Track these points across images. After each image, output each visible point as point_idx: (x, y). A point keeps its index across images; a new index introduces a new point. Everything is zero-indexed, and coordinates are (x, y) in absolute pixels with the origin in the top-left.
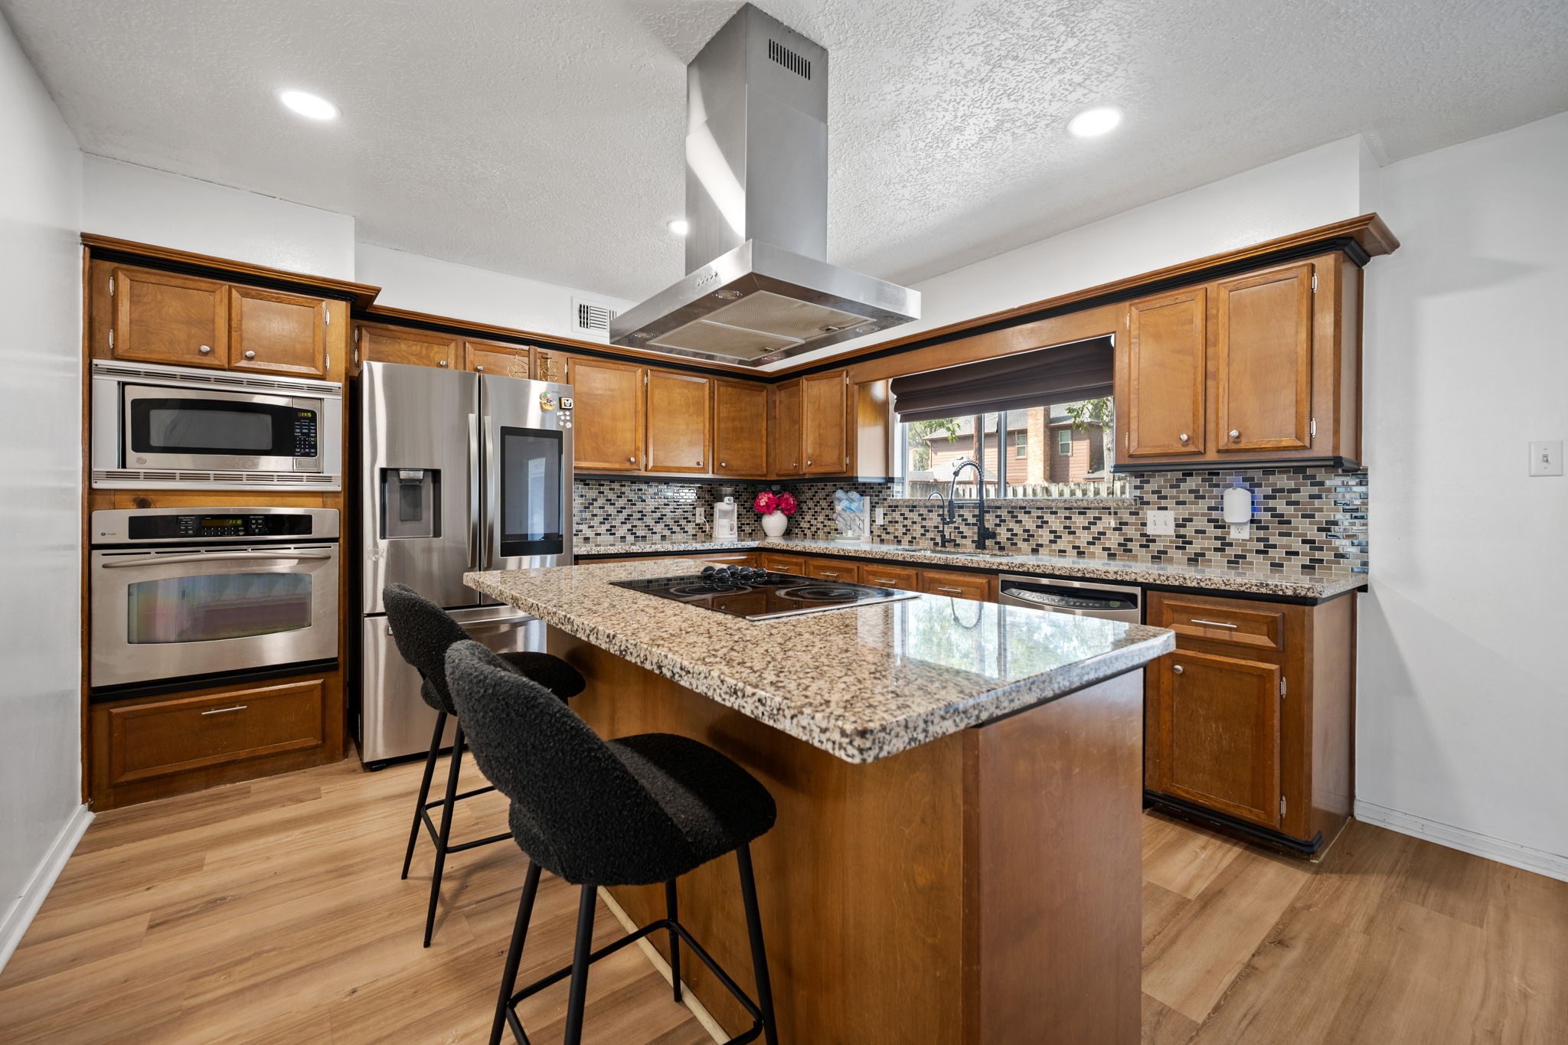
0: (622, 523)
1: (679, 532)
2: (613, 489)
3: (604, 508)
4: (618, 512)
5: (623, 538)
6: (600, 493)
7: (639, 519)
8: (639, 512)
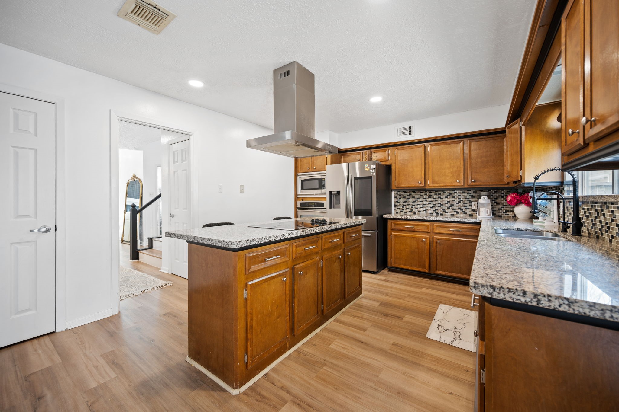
0: (430, 208)
1: (460, 213)
2: (427, 194)
3: (422, 202)
4: (428, 203)
5: (431, 214)
6: (420, 196)
7: (439, 206)
8: (439, 203)
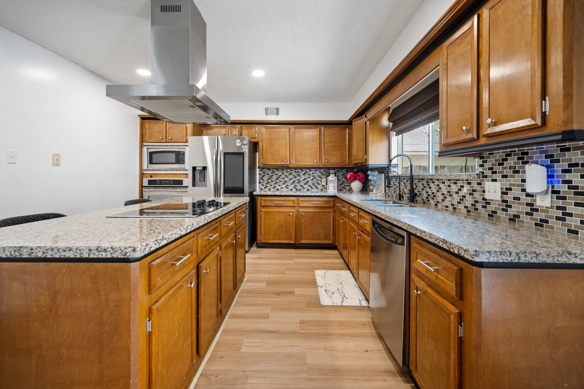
0: (291, 184)
1: (314, 188)
2: (288, 172)
3: (284, 178)
4: (289, 180)
5: (291, 190)
6: (282, 173)
7: (298, 183)
8: (298, 180)
